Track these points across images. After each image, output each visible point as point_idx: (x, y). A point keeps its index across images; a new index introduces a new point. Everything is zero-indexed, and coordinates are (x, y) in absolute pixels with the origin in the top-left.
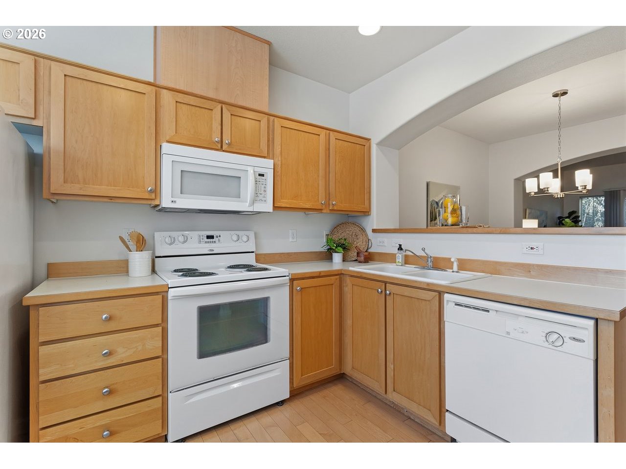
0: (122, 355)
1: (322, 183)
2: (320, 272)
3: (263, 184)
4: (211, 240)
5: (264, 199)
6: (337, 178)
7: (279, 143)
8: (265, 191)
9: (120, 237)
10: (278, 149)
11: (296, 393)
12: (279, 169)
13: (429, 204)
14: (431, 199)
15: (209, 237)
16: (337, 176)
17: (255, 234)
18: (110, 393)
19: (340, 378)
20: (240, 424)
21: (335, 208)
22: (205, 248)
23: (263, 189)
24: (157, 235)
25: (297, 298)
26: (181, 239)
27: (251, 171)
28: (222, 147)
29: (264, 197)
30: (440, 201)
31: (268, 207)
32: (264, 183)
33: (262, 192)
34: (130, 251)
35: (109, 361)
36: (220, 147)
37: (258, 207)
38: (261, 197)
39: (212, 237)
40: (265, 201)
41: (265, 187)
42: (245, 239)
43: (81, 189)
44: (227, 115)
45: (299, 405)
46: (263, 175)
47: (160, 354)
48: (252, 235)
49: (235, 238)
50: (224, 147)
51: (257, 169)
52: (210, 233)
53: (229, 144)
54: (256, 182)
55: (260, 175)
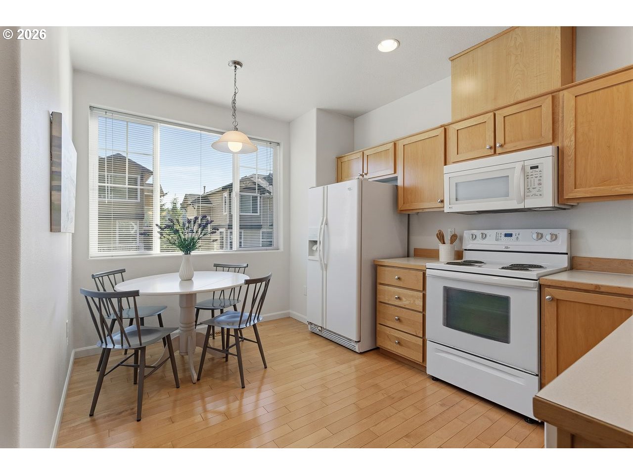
3: (536, 177)
4: (509, 238)
5: (538, 193)
8: (540, 184)
15: (506, 235)
17: (571, 233)
18: (399, 320)
22: (504, 243)
23: (537, 182)
26: (480, 236)
27: (518, 166)
28: (494, 151)
29: (539, 191)
32: (539, 175)
33: (536, 186)
35: (398, 303)
38: (534, 191)
39: (510, 235)
40: (541, 195)
41: (540, 180)
42: (549, 237)
44: (499, 120)
46: (537, 167)
48: (563, 235)
49: (535, 236)
51: (528, 162)
52: (507, 231)
53: (501, 146)
54: (526, 177)
55: (532, 168)
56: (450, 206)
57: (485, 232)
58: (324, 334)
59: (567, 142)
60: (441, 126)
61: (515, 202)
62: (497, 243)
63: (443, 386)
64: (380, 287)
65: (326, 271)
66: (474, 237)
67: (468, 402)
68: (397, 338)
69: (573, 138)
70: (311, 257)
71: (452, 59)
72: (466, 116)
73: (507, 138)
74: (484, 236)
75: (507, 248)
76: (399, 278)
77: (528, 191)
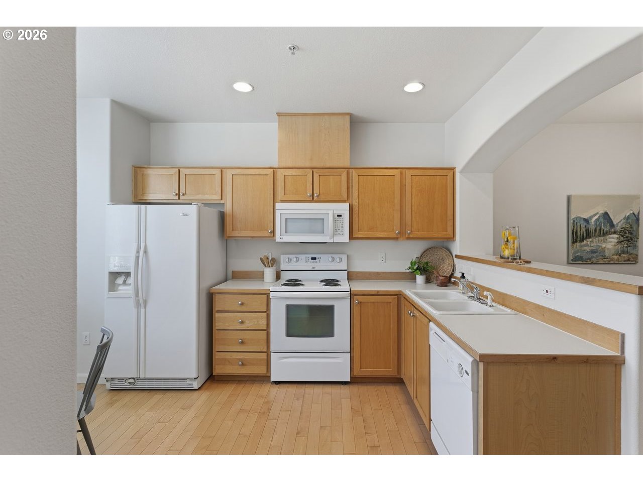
0: (248, 325)
1: (397, 216)
2: (378, 291)
3: (340, 222)
4: (314, 261)
5: (341, 233)
6: (413, 209)
7: (357, 188)
8: (342, 227)
9: (261, 258)
10: (355, 193)
11: (355, 380)
12: (355, 209)
13: (571, 222)
14: (573, 216)
15: (312, 259)
16: (413, 208)
17: (348, 256)
18: (242, 343)
19: (398, 381)
20: (312, 386)
21: (411, 236)
22: (311, 265)
23: (341, 226)
24: (282, 256)
25: (357, 310)
26: (295, 259)
27: (331, 213)
28: (313, 199)
29: (342, 231)
30: (592, 217)
31: (345, 238)
32: (342, 221)
33: (340, 228)
34: (266, 267)
35: (242, 327)
36: (312, 200)
37: (337, 239)
38: (339, 232)
39: (315, 259)
41: (342, 224)
42: (338, 260)
43: (239, 233)
44: (316, 176)
45: (355, 389)
46: (341, 216)
47: (266, 329)
48: (344, 257)
49: (330, 259)
50: (315, 198)
51: (335, 212)
52: (314, 256)
53: (318, 196)
54: (335, 221)
55: (338, 216)
56: (281, 237)
57: (298, 256)
58: (139, 385)
59: (355, 203)
60: (271, 168)
61: (329, 237)
62: (306, 264)
63: (286, 386)
64: (217, 315)
65: (145, 308)
66: (290, 261)
67: (309, 389)
68: (240, 360)
69: (357, 201)
70: (112, 294)
71: (279, 114)
72: (290, 165)
73: (321, 192)
74: (298, 260)
75: (314, 268)
76: (242, 304)
77: (336, 232)
